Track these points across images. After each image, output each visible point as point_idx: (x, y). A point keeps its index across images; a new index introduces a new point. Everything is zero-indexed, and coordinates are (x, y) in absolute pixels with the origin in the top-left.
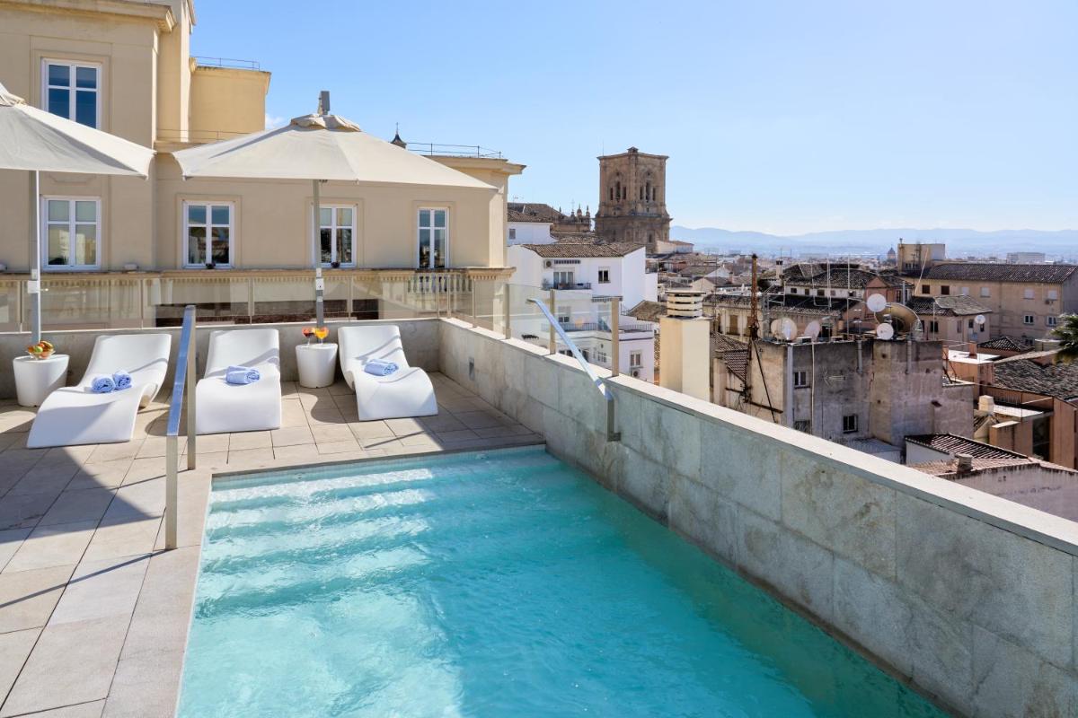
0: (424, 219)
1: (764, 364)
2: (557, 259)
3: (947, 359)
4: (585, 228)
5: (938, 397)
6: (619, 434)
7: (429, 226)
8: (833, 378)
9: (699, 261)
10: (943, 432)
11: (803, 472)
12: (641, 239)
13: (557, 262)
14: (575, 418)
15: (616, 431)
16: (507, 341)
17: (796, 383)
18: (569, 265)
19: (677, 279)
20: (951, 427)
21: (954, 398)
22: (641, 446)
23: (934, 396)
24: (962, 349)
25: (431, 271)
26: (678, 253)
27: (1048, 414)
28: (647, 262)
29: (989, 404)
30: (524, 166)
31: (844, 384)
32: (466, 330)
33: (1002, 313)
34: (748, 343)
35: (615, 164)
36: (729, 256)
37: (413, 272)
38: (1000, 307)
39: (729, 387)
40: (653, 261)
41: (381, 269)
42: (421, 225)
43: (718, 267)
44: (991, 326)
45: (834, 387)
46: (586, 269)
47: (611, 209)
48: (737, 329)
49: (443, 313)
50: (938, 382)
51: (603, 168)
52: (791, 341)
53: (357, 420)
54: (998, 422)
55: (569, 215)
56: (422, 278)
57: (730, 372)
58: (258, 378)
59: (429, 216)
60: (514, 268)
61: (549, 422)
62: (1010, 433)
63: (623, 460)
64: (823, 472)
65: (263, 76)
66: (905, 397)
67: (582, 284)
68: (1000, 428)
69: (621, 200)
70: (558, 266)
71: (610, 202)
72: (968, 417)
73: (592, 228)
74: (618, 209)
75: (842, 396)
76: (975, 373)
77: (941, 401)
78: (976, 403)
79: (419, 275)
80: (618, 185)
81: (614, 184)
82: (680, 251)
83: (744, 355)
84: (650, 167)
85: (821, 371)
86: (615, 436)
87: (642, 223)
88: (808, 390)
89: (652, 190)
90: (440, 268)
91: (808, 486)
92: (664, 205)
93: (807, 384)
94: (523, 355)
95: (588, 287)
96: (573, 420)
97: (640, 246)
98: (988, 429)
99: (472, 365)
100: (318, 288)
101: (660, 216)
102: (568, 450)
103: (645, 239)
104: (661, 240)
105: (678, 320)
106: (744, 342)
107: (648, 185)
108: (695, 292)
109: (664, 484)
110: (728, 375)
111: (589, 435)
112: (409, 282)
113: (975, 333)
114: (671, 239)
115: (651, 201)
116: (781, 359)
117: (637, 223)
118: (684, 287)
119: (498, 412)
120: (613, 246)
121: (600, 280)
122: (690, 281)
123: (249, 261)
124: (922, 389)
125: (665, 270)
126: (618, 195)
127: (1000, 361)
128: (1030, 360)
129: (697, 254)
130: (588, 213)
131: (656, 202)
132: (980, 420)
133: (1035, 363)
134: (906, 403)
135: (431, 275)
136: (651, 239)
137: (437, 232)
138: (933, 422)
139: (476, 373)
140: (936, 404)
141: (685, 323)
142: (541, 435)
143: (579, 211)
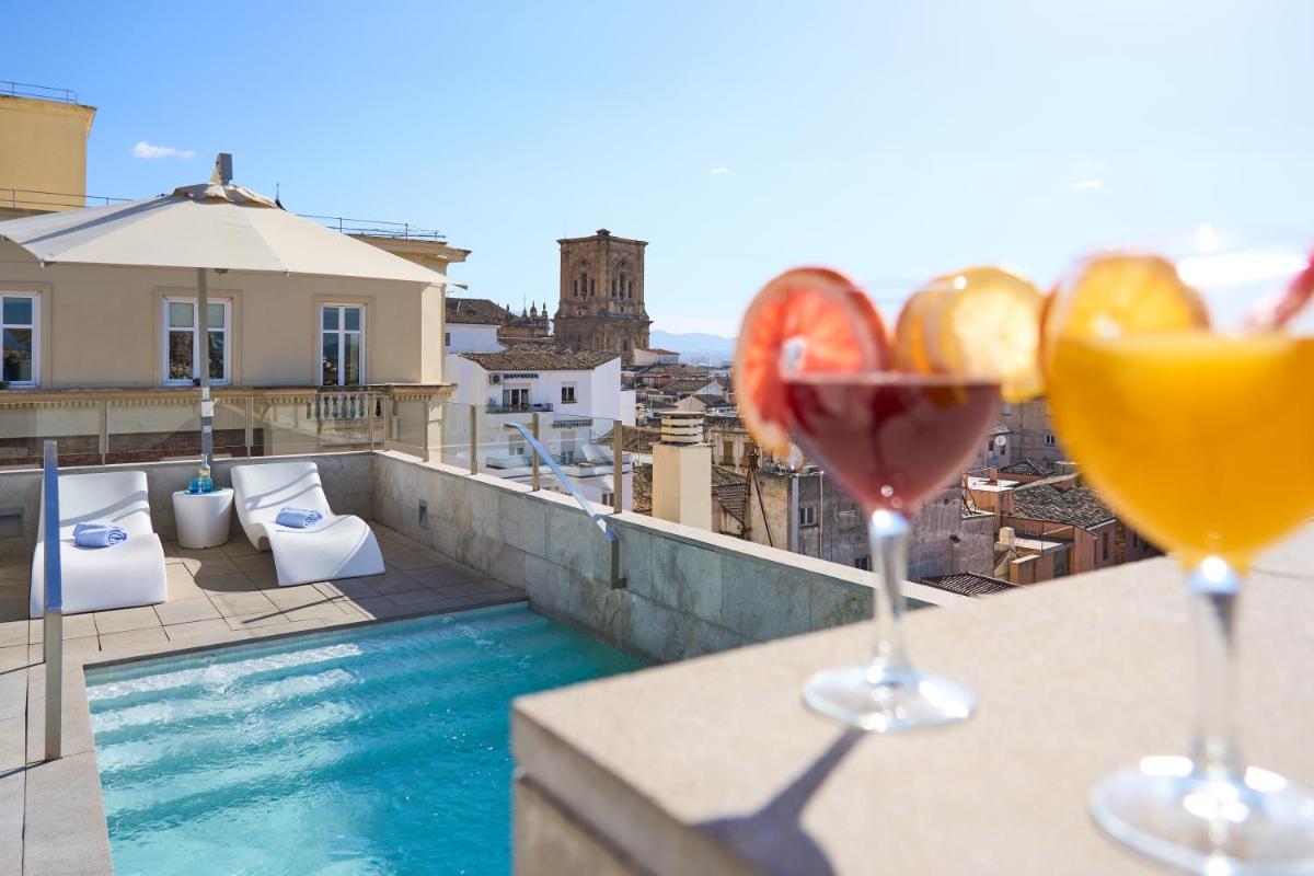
0: (331, 319)
1: (766, 500)
2: (506, 372)
3: (966, 487)
4: (542, 333)
5: (957, 531)
6: (625, 580)
7: (337, 328)
8: (843, 514)
9: (686, 374)
10: (962, 571)
11: (834, 603)
12: (614, 346)
13: (506, 377)
14: (568, 566)
15: (621, 577)
16: (473, 477)
17: (802, 521)
18: (526, 380)
19: (660, 397)
20: (971, 565)
21: (974, 532)
22: (652, 590)
23: (953, 530)
24: (981, 475)
25: (339, 389)
26: (659, 364)
27: (1069, 545)
28: (622, 376)
29: (1010, 537)
30: (470, 252)
31: (855, 520)
32: (414, 464)
33: (1023, 433)
34: (746, 475)
35: (580, 249)
36: (721, 369)
37: (315, 392)
38: (1021, 426)
39: (723, 529)
40: (630, 374)
41: (269, 388)
42: (325, 328)
43: (709, 381)
44: (1012, 449)
45: (845, 525)
46: (546, 386)
47: (575, 308)
48: (731, 458)
49: (379, 445)
50: (958, 511)
51: (565, 255)
52: (795, 472)
53: (276, 586)
54: (1019, 557)
55: (520, 315)
56: (326, 399)
57: (726, 511)
58: (125, 538)
59: (337, 315)
60: (454, 385)
61: (532, 573)
62: (1031, 568)
63: (628, 609)
64: (854, 600)
65: (84, 113)
66: (922, 532)
67: (540, 405)
68: (1021, 564)
69: (588, 296)
70: (510, 381)
71: (574, 299)
72: (988, 552)
73: (551, 332)
74: (585, 308)
75: (853, 535)
76: (995, 502)
77: (961, 536)
78: (996, 536)
79: (323, 395)
80: (584, 276)
81: (579, 276)
82: (662, 362)
83: (742, 489)
84: (626, 255)
85: (830, 505)
86: (620, 583)
87: (613, 326)
88: (816, 529)
89: (627, 285)
90: (352, 384)
91: (839, 616)
92: (643, 304)
93: (815, 522)
94: (498, 493)
95: (548, 408)
96: (565, 568)
97: (614, 356)
98: (1008, 565)
99: (423, 509)
100: (204, 415)
101: (637, 317)
102: (559, 604)
103: (619, 348)
104: (639, 348)
105: (675, 448)
106: (740, 473)
107: (622, 277)
108: (683, 413)
109: (678, 632)
110: (723, 515)
111: (585, 584)
112: (309, 405)
113: (995, 458)
114: (651, 347)
115: (626, 298)
116: (785, 492)
117: (608, 326)
118: (668, 407)
119: (462, 566)
120: (580, 356)
121: (564, 399)
122: (675, 400)
123: (64, 376)
124: (940, 522)
125: (644, 386)
126: (584, 290)
127: (1021, 488)
128: (1051, 485)
129: (684, 366)
130: (544, 312)
131: (632, 299)
132: (999, 556)
133: (1056, 488)
134: (923, 539)
135: (340, 395)
136: (626, 347)
137: (347, 337)
138: (952, 560)
139: (429, 520)
140: (955, 539)
141: (683, 451)
142: (523, 590)
143: (533, 310)
